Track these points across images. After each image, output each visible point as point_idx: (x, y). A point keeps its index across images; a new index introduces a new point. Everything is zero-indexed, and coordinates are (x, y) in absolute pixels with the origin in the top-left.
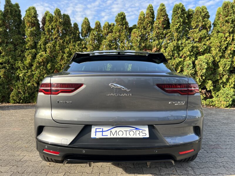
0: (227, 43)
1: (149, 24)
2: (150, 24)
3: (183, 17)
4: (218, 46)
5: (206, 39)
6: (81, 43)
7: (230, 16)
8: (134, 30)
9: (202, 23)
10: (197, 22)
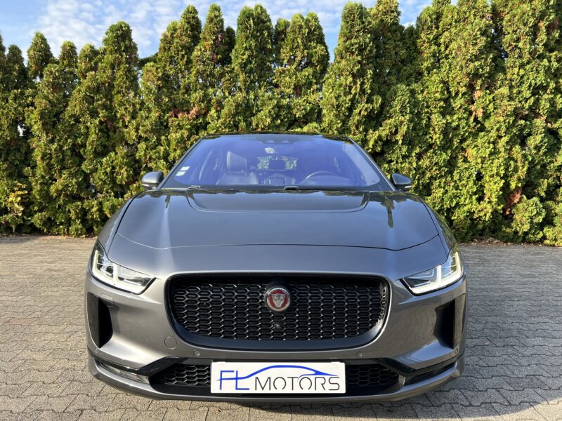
0: (350, 100)
1: (182, 51)
2: (183, 53)
3: (259, 36)
4: (332, 105)
5: (312, 89)
6: (22, 94)
7: (356, 37)
8: (148, 64)
9: (303, 51)
10: (292, 49)
